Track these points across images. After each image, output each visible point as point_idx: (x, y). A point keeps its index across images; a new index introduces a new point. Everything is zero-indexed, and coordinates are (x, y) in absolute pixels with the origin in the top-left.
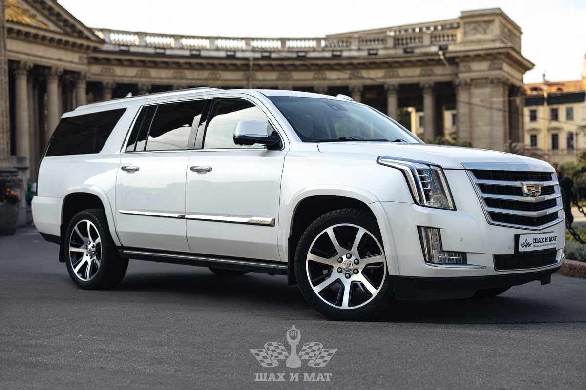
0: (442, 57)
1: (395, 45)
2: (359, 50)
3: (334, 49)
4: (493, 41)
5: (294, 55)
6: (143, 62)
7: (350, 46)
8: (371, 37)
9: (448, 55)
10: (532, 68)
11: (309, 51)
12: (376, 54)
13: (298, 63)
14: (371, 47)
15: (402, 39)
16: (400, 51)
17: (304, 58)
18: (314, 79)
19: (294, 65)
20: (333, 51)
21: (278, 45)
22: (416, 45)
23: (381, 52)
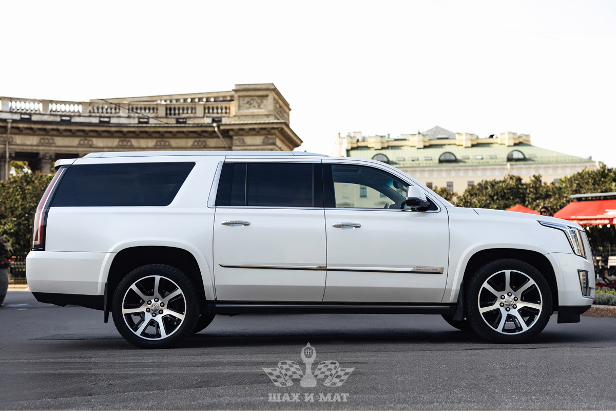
0: (216, 129)
1: (167, 114)
2: (129, 117)
3: (102, 115)
4: (267, 116)
5: (58, 119)
7: (119, 113)
8: (142, 105)
9: (222, 128)
10: (300, 145)
11: (74, 116)
12: (147, 123)
13: (62, 128)
14: (140, 115)
15: (175, 109)
16: (172, 121)
17: (69, 122)
18: (80, 145)
19: (58, 130)
20: (100, 117)
21: (39, 107)
22: (187, 115)
23: (152, 121)
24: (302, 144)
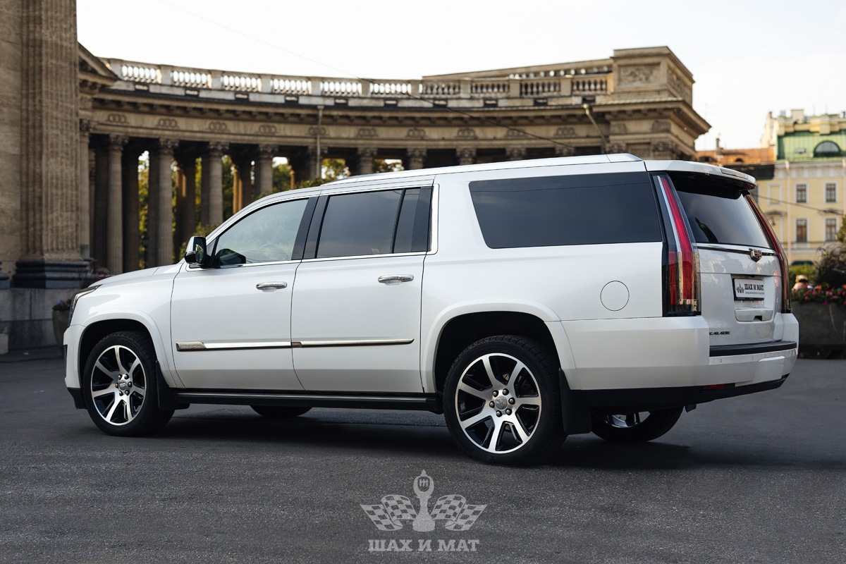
0: (587, 112)
1: (521, 93)
2: (472, 99)
3: (438, 96)
4: (659, 92)
5: (381, 104)
6: (167, 107)
7: (459, 93)
8: (489, 81)
9: (595, 110)
10: (707, 131)
11: (402, 99)
12: (495, 105)
13: (386, 115)
14: (488, 95)
15: (532, 86)
16: (529, 103)
17: (394, 108)
18: (408, 138)
19: (380, 118)
20: (435, 99)
21: (358, 88)
22: (549, 94)
23: (502, 103)
24: (710, 130)
